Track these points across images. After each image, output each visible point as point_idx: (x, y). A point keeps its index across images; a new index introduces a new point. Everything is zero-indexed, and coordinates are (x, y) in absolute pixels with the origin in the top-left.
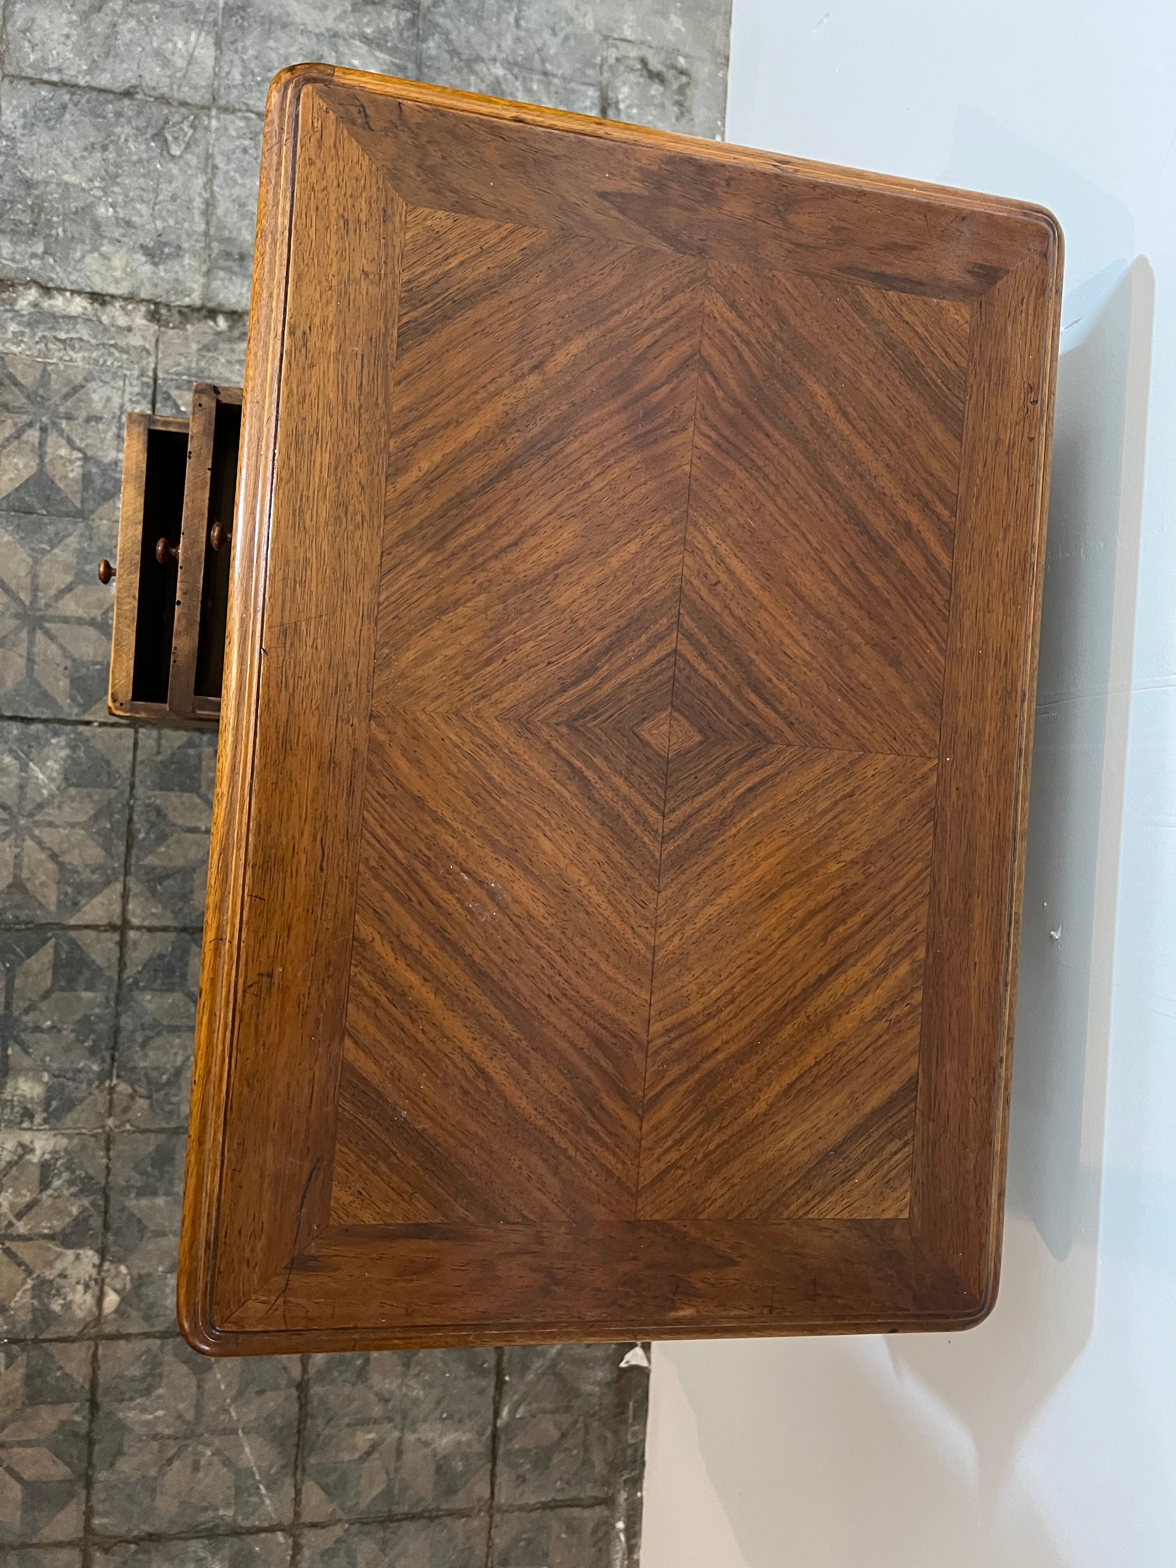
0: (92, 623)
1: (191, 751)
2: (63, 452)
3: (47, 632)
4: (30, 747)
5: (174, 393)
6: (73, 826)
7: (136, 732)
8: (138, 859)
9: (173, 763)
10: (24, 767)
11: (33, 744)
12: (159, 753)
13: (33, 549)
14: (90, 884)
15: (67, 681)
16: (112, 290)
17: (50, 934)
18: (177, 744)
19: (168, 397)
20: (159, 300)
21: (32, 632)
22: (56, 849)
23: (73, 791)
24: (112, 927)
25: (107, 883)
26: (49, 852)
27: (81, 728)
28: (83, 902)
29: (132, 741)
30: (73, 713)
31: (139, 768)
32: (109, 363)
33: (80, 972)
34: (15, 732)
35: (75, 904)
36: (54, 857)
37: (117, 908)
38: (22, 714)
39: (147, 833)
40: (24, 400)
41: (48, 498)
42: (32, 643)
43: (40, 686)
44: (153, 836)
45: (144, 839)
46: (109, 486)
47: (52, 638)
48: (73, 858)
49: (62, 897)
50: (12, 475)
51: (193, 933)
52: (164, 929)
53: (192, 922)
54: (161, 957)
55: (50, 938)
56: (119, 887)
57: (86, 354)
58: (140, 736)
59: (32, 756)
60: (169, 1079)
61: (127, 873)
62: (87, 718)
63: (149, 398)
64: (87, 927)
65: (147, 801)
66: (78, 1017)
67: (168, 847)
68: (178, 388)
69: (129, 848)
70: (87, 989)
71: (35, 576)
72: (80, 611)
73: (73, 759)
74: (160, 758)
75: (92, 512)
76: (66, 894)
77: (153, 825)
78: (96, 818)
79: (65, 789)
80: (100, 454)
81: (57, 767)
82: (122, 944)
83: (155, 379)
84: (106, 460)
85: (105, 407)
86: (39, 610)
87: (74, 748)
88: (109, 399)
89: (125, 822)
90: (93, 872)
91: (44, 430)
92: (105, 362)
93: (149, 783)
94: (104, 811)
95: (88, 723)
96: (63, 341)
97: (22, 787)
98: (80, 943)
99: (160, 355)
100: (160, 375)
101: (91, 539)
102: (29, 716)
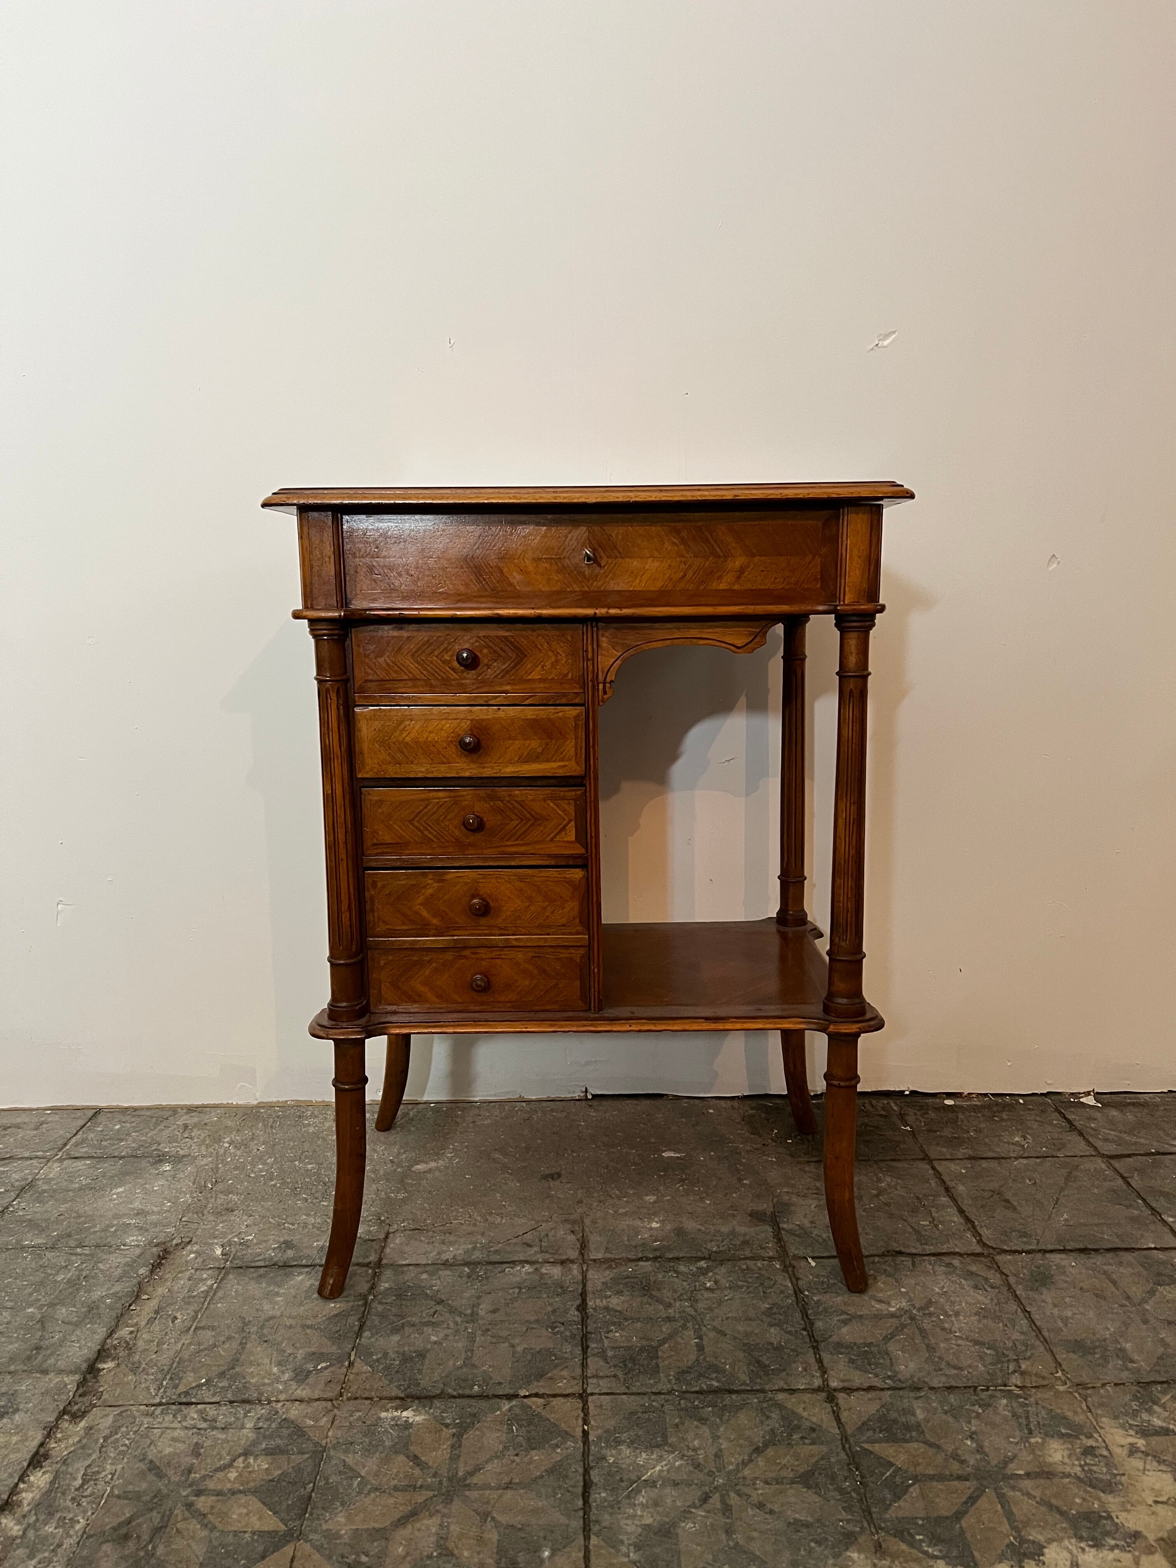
0: (458, 1436)
1: (610, 1354)
2: (233, 1475)
3: (472, 1474)
4: (621, 1480)
5: (182, 1388)
6: (716, 1438)
7: (592, 1394)
8: (744, 1384)
9: (625, 1365)
10: (651, 1483)
11: (618, 1478)
12: (615, 1376)
13: (360, 1493)
14: (783, 1418)
15: (533, 1452)
16: (35, 1443)
17: (858, 1449)
18: (602, 1363)
19: (187, 1393)
20: (62, 1408)
21: (468, 1487)
22: (749, 1450)
23: (672, 1440)
24: (831, 1399)
25: (780, 1407)
26: (755, 1455)
27: (591, 1438)
28: (808, 1424)
29: (602, 1397)
30: (574, 1447)
31: (635, 1390)
32: (127, 1442)
33: (895, 1421)
34: (603, 1495)
35: (813, 1430)
36: (758, 1450)
37: (807, 1397)
38: (580, 1490)
39: (712, 1379)
40: (154, 1513)
41: (293, 1483)
42: (486, 1486)
43: (542, 1477)
44: (714, 1375)
45: (718, 1381)
46: (285, 1432)
47: (477, 1469)
48: (758, 1435)
49: (807, 1441)
50: (255, 1518)
51: (816, 1341)
52: (820, 1361)
53: (805, 1343)
54: (852, 1361)
55: (861, 1447)
56: (780, 1396)
57: (110, 1461)
58: (597, 1391)
59: (634, 1478)
60: (988, 1349)
61: (763, 1391)
62: (579, 1433)
63: (183, 1407)
64: (838, 1419)
65: (674, 1381)
66: (951, 1420)
67: (725, 1364)
68: (176, 1387)
69: (731, 1392)
70: (914, 1415)
71: (396, 1488)
72: (445, 1447)
73: (632, 1442)
74: (620, 1374)
75: (316, 1444)
76: (802, 1438)
77: (701, 1375)
78: (703, 1420)
79: (670, 1445)
80: (243, 1442)
81: (644, 1455)
82: (849, 1390)
83: (160, 1404)
84: (252, 1436)
85: (184, 1442)
86: (440, 1483)
87: (619, 1442)
88: (174, 1440)
89: (702, 1397)
90: (768, 1417)
91: (199, 1493)
92: (125, 1445)
93: (652, 1381)
94: (694, 1414)
95: (585, 1433)
96: (85, 1482)
97: (676, 1484)
98: (860, 1423)
99: (132, 1402)
100: (157, 1400)
101: (352, 1443)
102: (582, 1484)
